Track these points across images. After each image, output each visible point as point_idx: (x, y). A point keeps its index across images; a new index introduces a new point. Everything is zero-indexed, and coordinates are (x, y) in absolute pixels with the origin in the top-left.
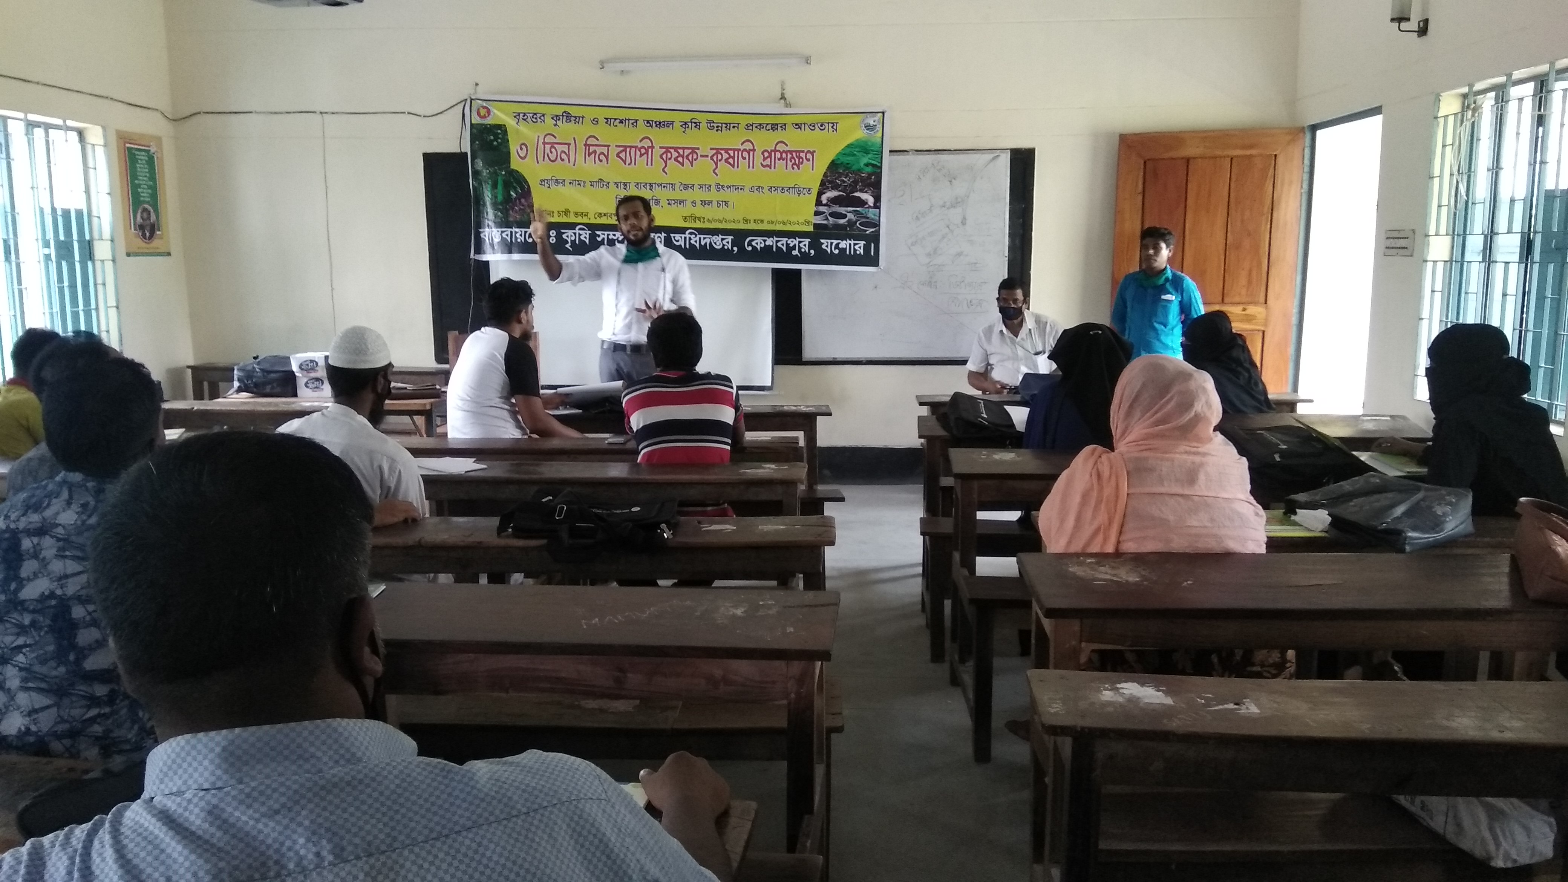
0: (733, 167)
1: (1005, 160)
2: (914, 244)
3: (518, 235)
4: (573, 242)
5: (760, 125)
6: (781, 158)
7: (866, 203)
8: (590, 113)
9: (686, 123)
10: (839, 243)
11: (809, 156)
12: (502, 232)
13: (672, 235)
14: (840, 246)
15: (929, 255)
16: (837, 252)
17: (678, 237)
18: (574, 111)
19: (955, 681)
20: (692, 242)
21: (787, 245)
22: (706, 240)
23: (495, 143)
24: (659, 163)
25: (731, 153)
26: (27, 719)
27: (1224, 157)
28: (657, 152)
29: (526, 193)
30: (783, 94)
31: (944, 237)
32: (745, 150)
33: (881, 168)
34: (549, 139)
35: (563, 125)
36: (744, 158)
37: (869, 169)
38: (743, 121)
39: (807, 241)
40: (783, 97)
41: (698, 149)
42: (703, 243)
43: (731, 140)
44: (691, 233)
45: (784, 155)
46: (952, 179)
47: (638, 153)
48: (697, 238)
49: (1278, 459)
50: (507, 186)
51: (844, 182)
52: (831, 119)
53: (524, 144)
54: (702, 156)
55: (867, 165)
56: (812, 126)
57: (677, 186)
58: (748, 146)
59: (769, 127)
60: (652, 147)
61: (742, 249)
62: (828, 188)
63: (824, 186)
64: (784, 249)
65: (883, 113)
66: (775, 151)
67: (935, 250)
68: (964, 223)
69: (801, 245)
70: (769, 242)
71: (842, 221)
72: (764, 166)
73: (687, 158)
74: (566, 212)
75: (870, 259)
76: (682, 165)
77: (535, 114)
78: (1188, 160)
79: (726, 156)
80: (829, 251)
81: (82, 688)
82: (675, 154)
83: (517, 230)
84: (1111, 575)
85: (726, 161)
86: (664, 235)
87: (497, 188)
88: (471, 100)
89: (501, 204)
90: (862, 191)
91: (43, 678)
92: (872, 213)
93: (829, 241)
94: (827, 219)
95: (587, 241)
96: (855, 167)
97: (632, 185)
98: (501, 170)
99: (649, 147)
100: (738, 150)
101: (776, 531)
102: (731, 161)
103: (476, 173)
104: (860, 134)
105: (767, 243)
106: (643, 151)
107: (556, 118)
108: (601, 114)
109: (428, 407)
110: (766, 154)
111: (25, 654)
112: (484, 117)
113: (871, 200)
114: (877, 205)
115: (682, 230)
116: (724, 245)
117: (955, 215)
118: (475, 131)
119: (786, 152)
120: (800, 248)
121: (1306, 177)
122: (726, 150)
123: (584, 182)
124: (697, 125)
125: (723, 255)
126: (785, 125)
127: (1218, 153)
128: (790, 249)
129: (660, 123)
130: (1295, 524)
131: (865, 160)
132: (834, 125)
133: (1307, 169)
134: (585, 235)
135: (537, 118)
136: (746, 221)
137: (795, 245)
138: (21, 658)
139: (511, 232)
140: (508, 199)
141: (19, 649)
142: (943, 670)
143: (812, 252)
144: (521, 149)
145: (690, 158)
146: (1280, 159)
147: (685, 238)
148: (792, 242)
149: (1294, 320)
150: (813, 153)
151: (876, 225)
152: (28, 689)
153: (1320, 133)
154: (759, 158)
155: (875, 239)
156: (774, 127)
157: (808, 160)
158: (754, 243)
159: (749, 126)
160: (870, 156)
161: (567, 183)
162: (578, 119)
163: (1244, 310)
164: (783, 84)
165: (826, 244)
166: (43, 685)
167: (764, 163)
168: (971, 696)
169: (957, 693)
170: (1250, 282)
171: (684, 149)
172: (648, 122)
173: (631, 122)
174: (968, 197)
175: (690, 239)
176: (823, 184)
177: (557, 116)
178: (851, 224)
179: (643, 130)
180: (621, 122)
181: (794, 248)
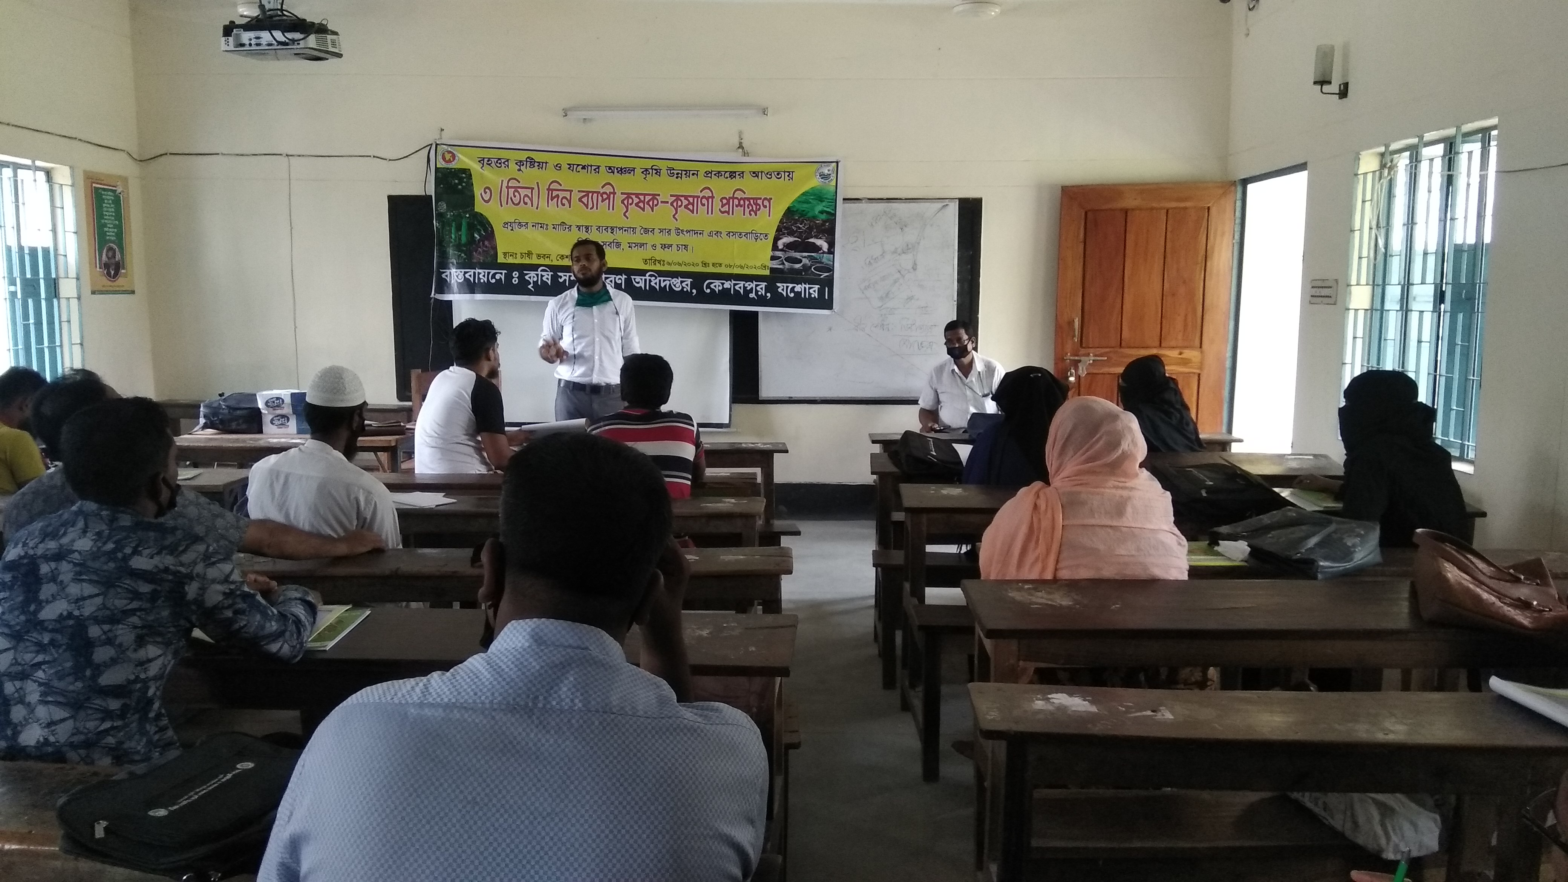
0: (692, 212)
1: (954, 208)
2: (867, 287)
3: (481, 276)
4: (535, 283)
5: (719, 172)
6: (739, 205)
7: (821, 249)
8: (553, 159)
9: (646, 170)
10: (794, 287)
11: (766, 203)
12: (465, 273)
13: (633, 277)
14: (796, 290)
15: (881, 298)
16: (792, 295)
17: (638, 279)
18: (538, 157)
19: (906, 706)
20: (652, 284)
21: (745, 288)
22: (666, 282)
23: (460, 187)
24: (620, 208)
25: (691, 200)
26: (46, 730)
27: (1161, 209)
28: (619, 197)
29: (490, 235)
30: (741, 143)
31: (895, 282)
32: (704, 197)
33: (835, 215)
34: (513, 183)
35: (527, 170)
36: (704, 205)
37: (824, 217)
38: (703, 168)
39: (763, 285)
40: (741, 146)
41: (659, 195)
42: (662, 285)
43: (690, 187)
44: (650, 276)
45: (742, 202)
46: (903, 226)
47: (600, 198)
48: (657, 280)
49: (1204, 495)
50: (471, 228)
51: (800, 228)
52: (788, 167)
53: (488, 188)
54: (662, 202)
55: (822, 212)
56: (769, 175)
57: (638, 230)
58: (707, 193)
59: (727, 175)
60: (614, 193)
61: (700, 291)
62: (784, 234)
63: (780, 232)
64: (742, 291)
65: (837, 163)
66: (733, 198)
67: (888, 294)
68: (914, 269)
69: (758, 288)
70: (727, 285)
71: (797, 266)
72: (723, 212)
73: (648, 203)
74: (529, 254)
75: (825, 302)
76: (643, 209)
77: (499, 159)
78: (1126, 212)
79: (685, 202)
80: (785, 294)
81: (98, 702)
82: (636, 200)
83: (480, 271)
84: (1047, 599)
85: (686, 207)
86: (624, 277)
87: (460, 230)
88: (437, 145)
89: (465, 245)
90: (816, 237)
91: (63, 693)
92: (826, 258)
93: (785, 285)
94: (783, 264)
95: (549, 282)
96: (810, 215)
97: (594, 229)
98: (466, 213)
99: (610, 193)
100: (698, 197)
101: (737, 561)
102: (690, 207)
103: (440, 216)
104: (815, 182)
105: (725, 286)
106: (605, 196)
107: (520, 163)
108: (564, 160)
109: (393, 444)
110: (725, 201)
111: (44, 671)
112: (449, 161)
113: (825, 247)
114: (831, 251)
115: (642, 273)
116: (683, 288)
117: (906, 261)
118: (440, 175)
119: (744, 199)
120: (757, 291)
121: (1238, 228)
122: (686, 197)
123: (547, 225)
124: (658, 172)
125: (682, 297)
126: (743, 173)
127: (1154, 205)
128: (747, 292)
129: (621, 169)
130: (1218, 554)
131: (820, 207)
132: (790, 173)
133: (1238, 221)
134: (547, 277)
135: (501, 163)
136: (705, 264)
137: (752, 288)
138: (40, 674)
139: (474, 273)
140: (471, 240)
141: (38, 665)
142: (894, 697)
143: (769, 295)
144: (486, 193)
145: (651, 203)
146: (1213, 211)
147: (646, 280)
148: (750, 285)
149: (1228, 364)
150: (769, 200)
151: (830, 269)
152: (47, 703)
153: (1250, 187)
154: (717, 204)
155: (829, 283)
156: (732, 175)
157: (765, 207)
158: (712, 286)
159: (708, 174)
160: (824, 204)
161: (530, 225)
162: (541, 165)
163: (1181, 354)
164: (740, 134)
165: (781, 287)
166: (61, 699)
167: (722, 210)
168: (920, 718)
169: (908, 717)
170: (1185, 326)
171: (645, 195)
172: (610, 168)
173: (593, 168)
174: (919, 243)
175: (650, 281)
176: (779, 230)
177: (521, 161)
178: (806, 268)
179: (605, 176)
180: (584, 168)
181: (751, 291)
